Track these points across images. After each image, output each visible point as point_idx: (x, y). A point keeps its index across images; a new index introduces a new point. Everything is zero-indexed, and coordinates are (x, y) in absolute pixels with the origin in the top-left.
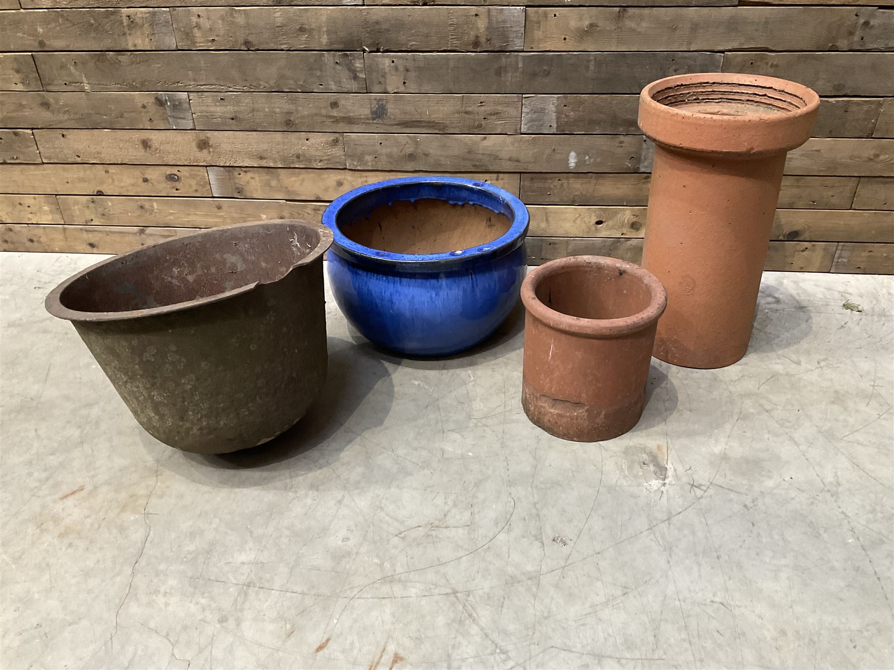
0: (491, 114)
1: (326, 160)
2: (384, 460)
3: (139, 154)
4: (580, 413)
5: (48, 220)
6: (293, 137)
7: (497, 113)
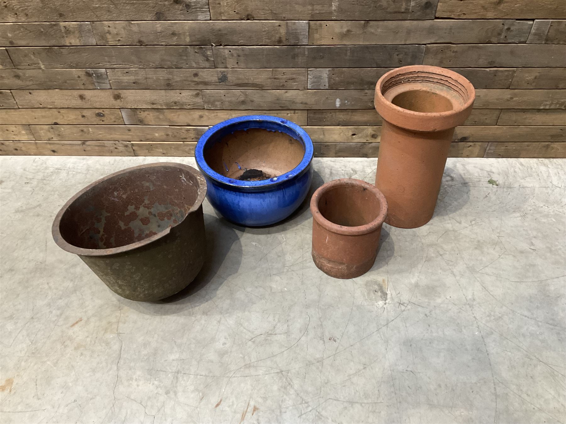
0: (290, 79)
1: (192, 104)
2: (240, 295)
3: (78, 103)
4: (343, 267)
5: (25, 139)
6: (172, 93)
7: (293, 79)
